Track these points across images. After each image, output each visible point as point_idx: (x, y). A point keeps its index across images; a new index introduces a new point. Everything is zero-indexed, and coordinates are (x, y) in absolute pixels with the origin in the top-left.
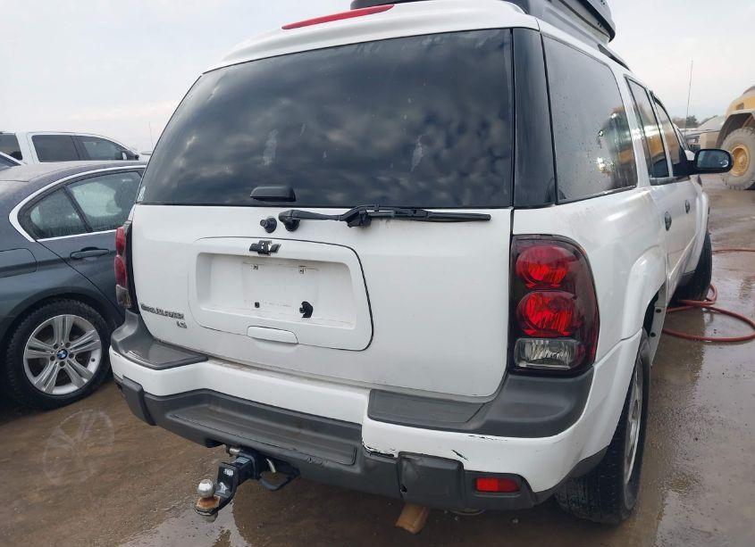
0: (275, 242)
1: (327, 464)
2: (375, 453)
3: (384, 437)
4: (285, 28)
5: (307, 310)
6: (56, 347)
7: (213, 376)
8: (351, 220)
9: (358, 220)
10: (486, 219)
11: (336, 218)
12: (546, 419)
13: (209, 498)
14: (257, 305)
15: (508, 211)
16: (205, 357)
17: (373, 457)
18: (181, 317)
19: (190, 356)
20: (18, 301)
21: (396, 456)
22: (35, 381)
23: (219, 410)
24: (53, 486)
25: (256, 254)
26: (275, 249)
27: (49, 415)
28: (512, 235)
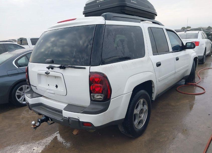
0: (49, 72)
1: (58, 119)
2: (64, 117)
3: (67, 114)
4: (58, 23)
5: (57, 86)
6: (23, 92)
7: (42, 100)
8: (61, 67)
9: (62, 67)
10: (85, 68)
11: (58, 67)
12: (96, 111)
13: (34, 125)
14: (49, 85)
15: (89, 67)
16: (41, 96)
17: (64, 118)
18: (36, 87)
19: (38, 95)
20: (14, 82)
21: (68, 118)
22: (18, 100)
23: (43, 107)
24: (18, 123)
25: (46, 74)
26: (49, 73)
27: (22, 108)
28: (90, 72)
